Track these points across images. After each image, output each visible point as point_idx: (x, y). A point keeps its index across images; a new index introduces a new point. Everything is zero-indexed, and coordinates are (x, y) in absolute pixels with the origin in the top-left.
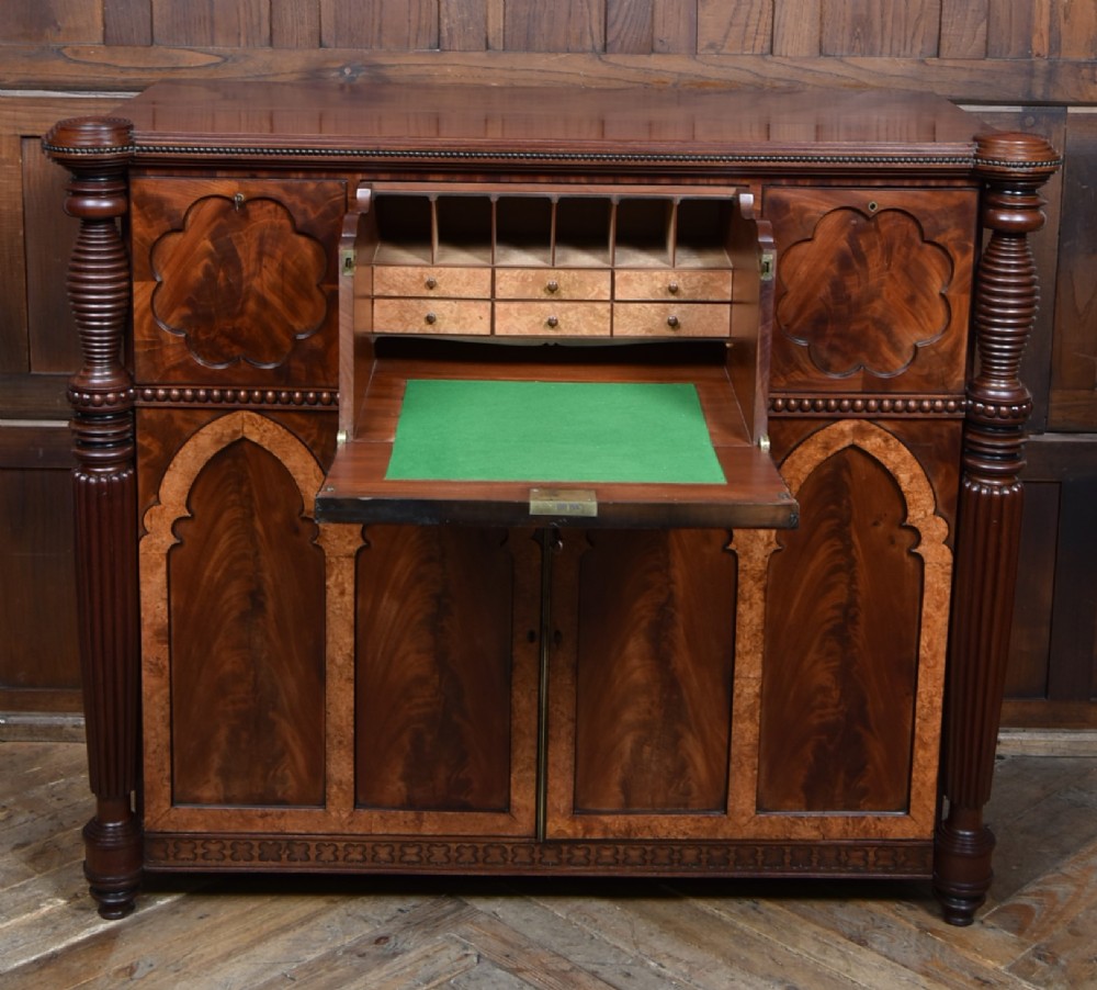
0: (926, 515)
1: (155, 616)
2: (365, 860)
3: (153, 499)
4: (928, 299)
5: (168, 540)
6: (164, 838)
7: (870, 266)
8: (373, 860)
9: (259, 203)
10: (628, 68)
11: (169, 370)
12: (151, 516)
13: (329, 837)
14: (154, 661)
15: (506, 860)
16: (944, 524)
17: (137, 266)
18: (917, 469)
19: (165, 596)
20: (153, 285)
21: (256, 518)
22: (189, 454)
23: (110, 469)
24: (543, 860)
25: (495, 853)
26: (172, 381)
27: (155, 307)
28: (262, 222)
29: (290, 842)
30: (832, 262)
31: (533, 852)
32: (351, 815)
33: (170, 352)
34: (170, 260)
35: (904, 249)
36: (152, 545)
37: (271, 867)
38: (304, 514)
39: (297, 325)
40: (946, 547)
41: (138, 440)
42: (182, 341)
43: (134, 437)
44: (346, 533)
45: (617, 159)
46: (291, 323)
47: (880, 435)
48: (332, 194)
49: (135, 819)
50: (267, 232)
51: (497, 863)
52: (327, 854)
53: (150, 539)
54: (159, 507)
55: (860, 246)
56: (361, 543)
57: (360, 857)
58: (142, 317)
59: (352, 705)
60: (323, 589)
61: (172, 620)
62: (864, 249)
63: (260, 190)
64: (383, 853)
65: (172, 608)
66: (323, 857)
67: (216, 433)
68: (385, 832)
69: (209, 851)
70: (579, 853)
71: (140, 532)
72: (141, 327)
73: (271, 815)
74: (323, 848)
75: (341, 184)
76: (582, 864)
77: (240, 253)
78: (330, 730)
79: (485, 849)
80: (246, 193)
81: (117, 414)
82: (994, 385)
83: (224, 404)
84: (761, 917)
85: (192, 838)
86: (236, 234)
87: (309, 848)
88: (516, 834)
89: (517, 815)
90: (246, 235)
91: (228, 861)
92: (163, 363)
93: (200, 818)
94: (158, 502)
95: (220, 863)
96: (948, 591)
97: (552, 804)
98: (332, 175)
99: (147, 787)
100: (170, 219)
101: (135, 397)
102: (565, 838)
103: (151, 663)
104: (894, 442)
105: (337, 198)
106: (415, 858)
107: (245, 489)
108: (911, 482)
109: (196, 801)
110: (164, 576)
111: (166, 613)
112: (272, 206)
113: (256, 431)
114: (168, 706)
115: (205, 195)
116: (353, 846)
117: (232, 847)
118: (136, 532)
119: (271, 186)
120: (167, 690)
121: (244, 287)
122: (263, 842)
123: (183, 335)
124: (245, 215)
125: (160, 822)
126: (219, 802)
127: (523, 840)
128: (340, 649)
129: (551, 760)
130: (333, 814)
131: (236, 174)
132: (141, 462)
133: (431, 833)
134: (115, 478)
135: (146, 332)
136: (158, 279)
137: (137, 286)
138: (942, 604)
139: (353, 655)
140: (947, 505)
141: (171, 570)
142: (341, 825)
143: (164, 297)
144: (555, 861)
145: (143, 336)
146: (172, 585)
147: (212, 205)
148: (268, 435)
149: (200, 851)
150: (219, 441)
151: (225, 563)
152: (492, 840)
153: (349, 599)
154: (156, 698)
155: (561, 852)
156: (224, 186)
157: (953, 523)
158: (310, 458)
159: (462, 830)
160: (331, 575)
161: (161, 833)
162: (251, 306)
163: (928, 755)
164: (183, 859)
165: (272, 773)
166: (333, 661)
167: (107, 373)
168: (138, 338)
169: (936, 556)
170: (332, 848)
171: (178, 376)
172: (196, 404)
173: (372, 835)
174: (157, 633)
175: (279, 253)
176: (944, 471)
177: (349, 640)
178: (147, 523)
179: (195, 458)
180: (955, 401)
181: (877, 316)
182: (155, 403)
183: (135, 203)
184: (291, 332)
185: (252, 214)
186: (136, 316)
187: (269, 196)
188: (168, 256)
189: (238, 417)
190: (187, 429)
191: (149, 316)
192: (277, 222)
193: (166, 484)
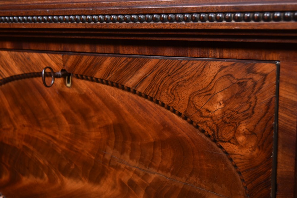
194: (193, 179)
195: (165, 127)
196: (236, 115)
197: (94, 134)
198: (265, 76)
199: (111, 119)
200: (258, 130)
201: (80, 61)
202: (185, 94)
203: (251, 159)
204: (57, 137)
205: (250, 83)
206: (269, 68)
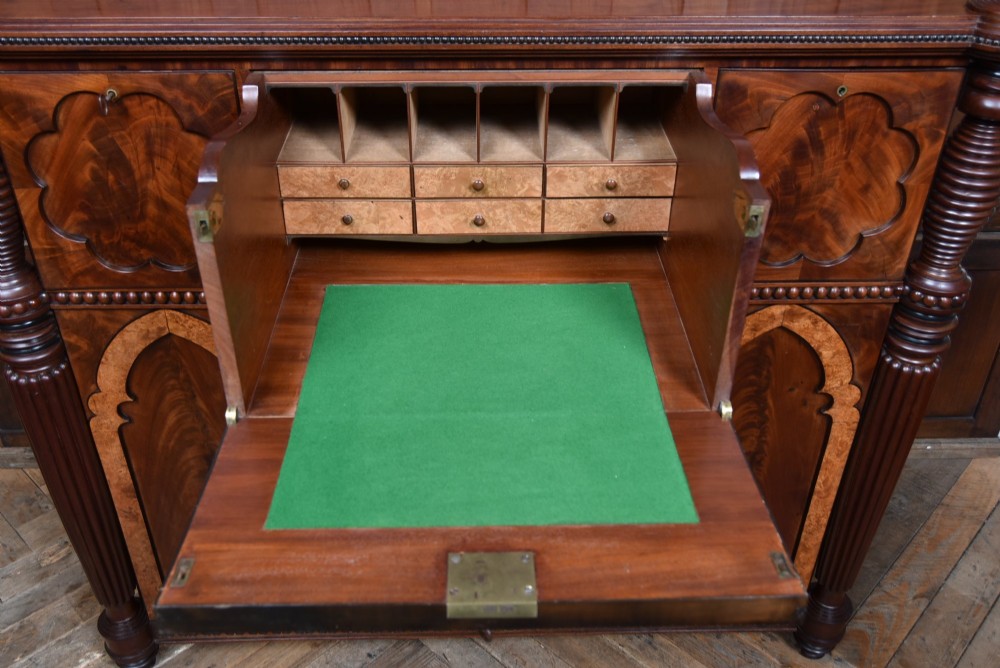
0: (842, 384)
1: (120, 478)
3: (92, 388)
4: (883, 188)
5: (116, 420)
7: (827, 154)
9: (137, 99)
11: (76, 275)
12: (94, 401)
14: (127, 510)
16: (858, 391)
17: (13, 171)
18: (841, 346)
19: (125, 463)
20: (37, 191)
21: (198, 398)
22: (119, 348)
23: (40, 370)
26: (84, 286)
27: (47, 213)
28: (145, 119)
30: (785, 152)
33: (73, 259)
34: (50, 163)
35: (867, 136)
36: (102, 424)
40: (855, 409)
41: (65, 339)
42: (84, 247)
43: (59, 337)
45: (551, 42)
47: (810, 318)
48: (220, 87)
53: (99, 420)
54: (100, 394)
55: (819, 133)
58: (33, 224)
61: (137, 480)
62: (823, 137)
63: (135, 85)
65: (135, 470)
67: (141, 330)
71: (88, 415)
72: (35, 234)
75: (227, 76)
77: (127, 154)
80: (118, 87)
81: (36, 320)
82: (934, 274)
83: (143, 305)
86: (117, 134)
90: (130, 135)
92: (69, 269)
94: (98, 390)
96: (850, 443)
98: (215, 65)
100: (36, 119)
101: (49, 301)
103: (125, 512)
104: (822, 323)
105: (225, 92)
107: (182, 375)
108: (833, 357)
110: (120, 449)
111: (129, 475)
112: (152, 102)
113: (181, 328)
114: (148, 540)
115: (69, 91)
118: (85, 417)
119: (147, 78)
120: (145, 529)
121: (139, 190)
123: (84, 241)
124: (125, 113)
131: (102, 66)
132: (72, 357)
134: (46, 378)
135: (41, 240)
136: (40, 183)
137: (20, 194)
138: (842, 452)
140: (863, 376)
141: (126, 441)
143: (53, 202)
145: (40, 244)
146: (130, 455)
147: (82, 102)
148: (194, 330)
150: (146, 337)
151: (176, 435)
154: (137, 536)
156: (89, 80)
157: (866, 390)
162: (152, 209)
163: (809, 555)
167: (14, 282)
168: (35, 245)
169: (845, 418)
171: (89, 280)
172: (114, 305)
174: (125, 491)
175: (170, 153)
176: (866, 347)
178: (91, 407)
179: (126, 351)
180: (891, 287)
181: (826, 206)
182: (72, 305)
185: (132, 111)
186: (27, 224)
187: (146, 91)
188: (47, 159)
189: (160, 316)
190: (112, 327)
191: (41, 224)
192: (163, 118)
193: (102, 375)
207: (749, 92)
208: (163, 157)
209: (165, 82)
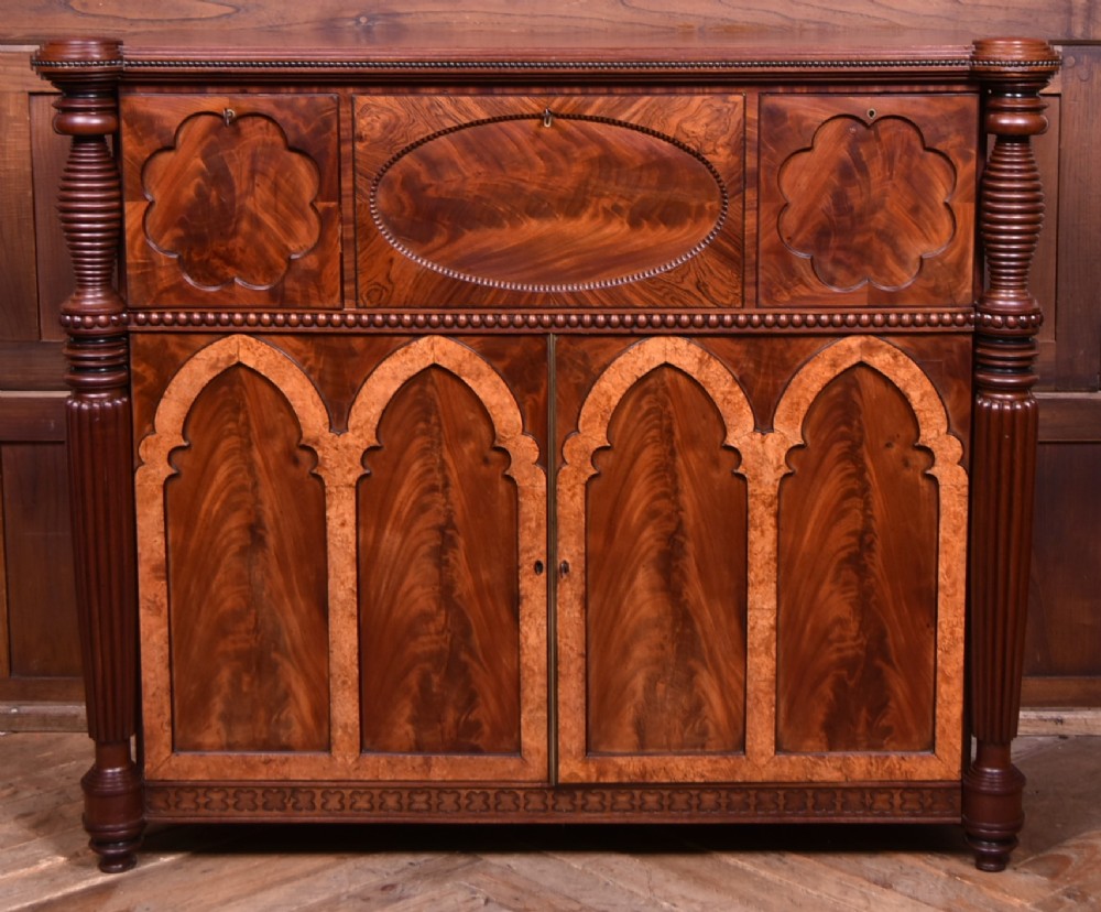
0: (938, 434)
1: (153, 551)
2: (372, 808)
3: (148, 428)
4: (932, 208)
5: (163, 470)
6: (164, 787)
7: (872, 175)
8: (380, 808)
9: (250, 120)
10: (651, 12)
11: (162, 292)
12: (146, 445)
13: (335, 784)
14: (151, 598)
15: (518, 807)
16: (958, 443)
17: (127, 185)
18: (928, 387)
19: (162, 529)
20: (146, 204)
21: (254, 447)
22: (185, 380)
23: (104, 395)
24: (557, 807)
25: (507, 799)
26: (166, 304)
27: (148, 228)
28: (254, 138)
29: (295, 790)
30: (832, 172)
31: (546, 797)
32: (357, 760)
33: (162, 274)
34: (161, 180)
35: (905, 158)
36: (148, 476)
37: (276, 816)
38: (303, 442)
39: (292, 246)
40: (960, 468)
41: (132, 367)
42: (175, 262)
43: (128, 364)
44: (346, 461)
46: (285, 242)
47: (888, 351)
48: (324, 109)
49: (135, 769)
50: (259, 149)
51: (510, 810)
52: (334, 803)
53: (145, 471)
54: (155, 436)
55: (860, 155)
56: (361, 471)
57: (366, 806)
58: (134, 238)
59: (355, 643)
60: (323, 521)
61: (171, 556)
62: (864, 158)
63: (251, 106)
64: (391, 801)
65: (170, 543)
66: (329, 806)
67: (211, 358)
68: (393, 778)
69: (211, 800)
70: (594, 799)
71: (136, 462)
72: (132, 248)
73: (275, 761)
74: (328, 796)
75: (332, 98)
76: (596, 811)
77: (232, 172)
78: (334, 669)
79: (496, 795)
80: (237, 109)
81: (110, 338)
82: (1003, 295)
83: (219, 328)
84: (785, 867)
85: (194, 787)
86: (227, 152)
87: (314, 796)
88: (528, 779)
89: (528, 759)
90: (238, 152)
91: (231, 811)
92: (156, 285)
93: (202, 765)
94: (153, 431)
95: (223, 813)
96: (965, 514)
97: (564, 744)
98: (323, 90)
99: (147, 732)
100: (160, 136)
101: (128, 322)
102: (578, 781)
103: (149, 600)
104: (902, 358)
105: (328, 113)
106: (424, 806)
107: (241, 417)
108: (922, 400)
109: (197, 747)
110: (161, 509)
111: (163, 548)
112: (263, 122)
113: (252, 356)
114: (167, 646)
115: (195, 111)
116: (359, 793)
117: (235, 795)
118: (130, 463)
119: (262, 100)
120: (165, 630)
121: (237, 206)
122: (267, 790)
123: (175, 256)
124: (237, 132)
125: (161, 769)
126: (221, 748)
127: (535, 785)
128: (342, 583)
129: (560, 698)
130: (339, 759)
131: (226, 90)
132: (135, 389)
133: (440, 779)
134: (108, 404)
135: (137, 253)
136: (148, 197)
137: (128, 206)
138: (959, 528)
139: (355, 590)
140: (961, 425)
141: (168, 502)
142: (348, 772)
143: (156, 217)
144: (570, 807)
145: (135, 257)
146: (170, 520)
147: (204, 122)
148: (264, 359)
149: (202, 800)
150: (213, 367)
151: (223, 495)
152: (503, 785)
153: (350, 531)
154: (155, 638)
155: (574, 797)
156: (214, 101)
157: (967, 442)
158: (307, 383)
159: (473, 776)
160: (331, 505)
161: (163, 781)
162: (245, 226)
163: (952, 689)
164: (185, 810)
165: (275, 717)
166: (335, 597)
167: (99, 295)
168: (130, 260)
169: (952, 478)
170: (338, 797)
171: (172, 299)
172: (190, 328)
173: (379, 781)
174: (155, 569)
175: (271, 171)
176: (955, 388)
177: (351, 574)
178: (142, 452)
179: (191, 383)
180: (963, 314)
181: (880, 227)
182: (148, 328)
183: (127, 121)
184: (285, 252)
185: (244, 131)
186: (128, 237)
187: (260, 112)
188: (160, 175)
189: (233, 342)
190: (182, 354)
191: (141, 237)
192: (269, 138)
193: (161, 412)
194: (677, 190)
195: (652, 150)
196: (715, 133)
197: (577, 169)
198: (736, 104)
199: (595, 151)
200: (733, 141)
201: (568, 101)
202: (674, 121)
203: (728, 163)
204: (527, 178)
205: (725, 110)
206: (738, 98)
207: (788, 115)
208: (264, 174)
209: (278, 104)
